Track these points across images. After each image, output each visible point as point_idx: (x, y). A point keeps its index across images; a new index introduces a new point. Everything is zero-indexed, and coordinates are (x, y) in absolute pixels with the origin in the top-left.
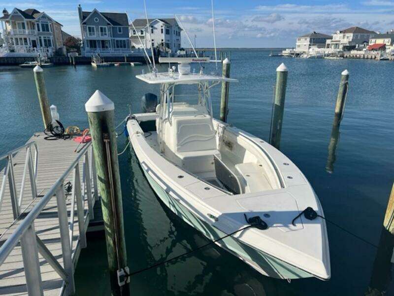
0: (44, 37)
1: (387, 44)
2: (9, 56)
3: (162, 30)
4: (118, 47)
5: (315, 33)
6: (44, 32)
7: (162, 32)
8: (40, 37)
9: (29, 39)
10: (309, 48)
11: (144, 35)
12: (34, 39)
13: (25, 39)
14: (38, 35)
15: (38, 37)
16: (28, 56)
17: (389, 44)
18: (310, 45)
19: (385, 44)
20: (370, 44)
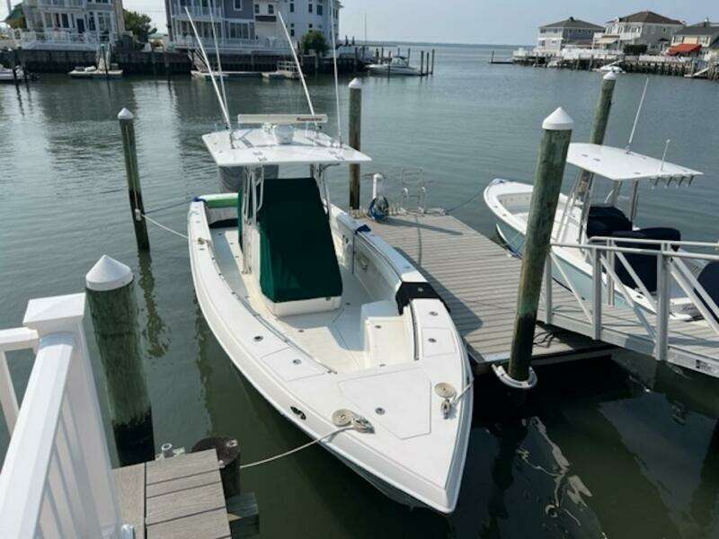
0: (100, 14)
1: (704, 45)
2: (38, 48)
3: (310, 6)
4: (233, 35)
5: (572, 18)
6: (98, 4)
7: (310, 10)
8: (91, 14)
9: (72, 15)
10: (562, 47)
11: (275, 14)
12: (80, 17)
13: (65, 17)
14: (88, 9)
15: (88, 13)
16: (74, 49)
17: (707, 45)
18: (563, 42)
19: (701, 46)
20: (673, 44)
